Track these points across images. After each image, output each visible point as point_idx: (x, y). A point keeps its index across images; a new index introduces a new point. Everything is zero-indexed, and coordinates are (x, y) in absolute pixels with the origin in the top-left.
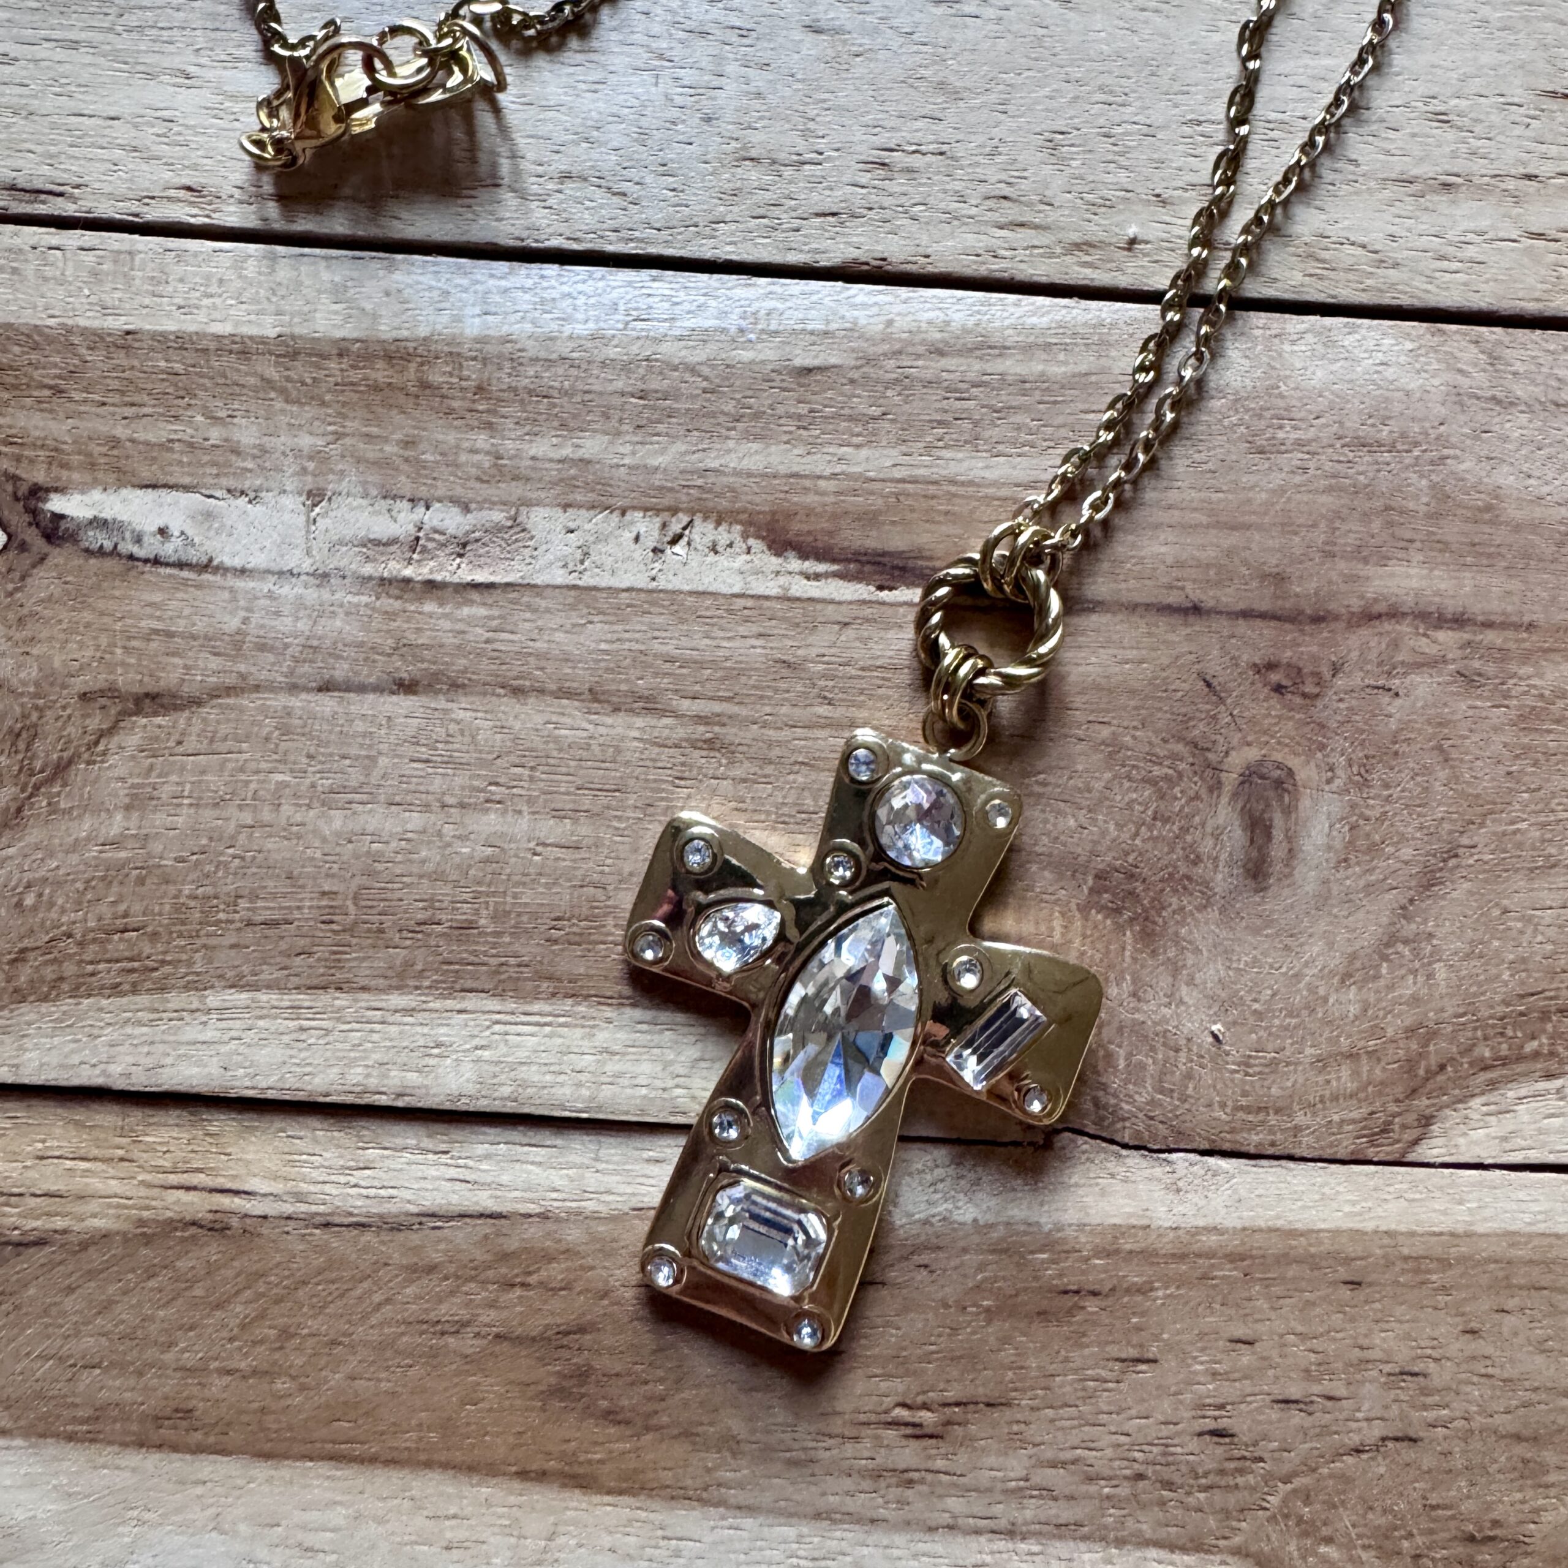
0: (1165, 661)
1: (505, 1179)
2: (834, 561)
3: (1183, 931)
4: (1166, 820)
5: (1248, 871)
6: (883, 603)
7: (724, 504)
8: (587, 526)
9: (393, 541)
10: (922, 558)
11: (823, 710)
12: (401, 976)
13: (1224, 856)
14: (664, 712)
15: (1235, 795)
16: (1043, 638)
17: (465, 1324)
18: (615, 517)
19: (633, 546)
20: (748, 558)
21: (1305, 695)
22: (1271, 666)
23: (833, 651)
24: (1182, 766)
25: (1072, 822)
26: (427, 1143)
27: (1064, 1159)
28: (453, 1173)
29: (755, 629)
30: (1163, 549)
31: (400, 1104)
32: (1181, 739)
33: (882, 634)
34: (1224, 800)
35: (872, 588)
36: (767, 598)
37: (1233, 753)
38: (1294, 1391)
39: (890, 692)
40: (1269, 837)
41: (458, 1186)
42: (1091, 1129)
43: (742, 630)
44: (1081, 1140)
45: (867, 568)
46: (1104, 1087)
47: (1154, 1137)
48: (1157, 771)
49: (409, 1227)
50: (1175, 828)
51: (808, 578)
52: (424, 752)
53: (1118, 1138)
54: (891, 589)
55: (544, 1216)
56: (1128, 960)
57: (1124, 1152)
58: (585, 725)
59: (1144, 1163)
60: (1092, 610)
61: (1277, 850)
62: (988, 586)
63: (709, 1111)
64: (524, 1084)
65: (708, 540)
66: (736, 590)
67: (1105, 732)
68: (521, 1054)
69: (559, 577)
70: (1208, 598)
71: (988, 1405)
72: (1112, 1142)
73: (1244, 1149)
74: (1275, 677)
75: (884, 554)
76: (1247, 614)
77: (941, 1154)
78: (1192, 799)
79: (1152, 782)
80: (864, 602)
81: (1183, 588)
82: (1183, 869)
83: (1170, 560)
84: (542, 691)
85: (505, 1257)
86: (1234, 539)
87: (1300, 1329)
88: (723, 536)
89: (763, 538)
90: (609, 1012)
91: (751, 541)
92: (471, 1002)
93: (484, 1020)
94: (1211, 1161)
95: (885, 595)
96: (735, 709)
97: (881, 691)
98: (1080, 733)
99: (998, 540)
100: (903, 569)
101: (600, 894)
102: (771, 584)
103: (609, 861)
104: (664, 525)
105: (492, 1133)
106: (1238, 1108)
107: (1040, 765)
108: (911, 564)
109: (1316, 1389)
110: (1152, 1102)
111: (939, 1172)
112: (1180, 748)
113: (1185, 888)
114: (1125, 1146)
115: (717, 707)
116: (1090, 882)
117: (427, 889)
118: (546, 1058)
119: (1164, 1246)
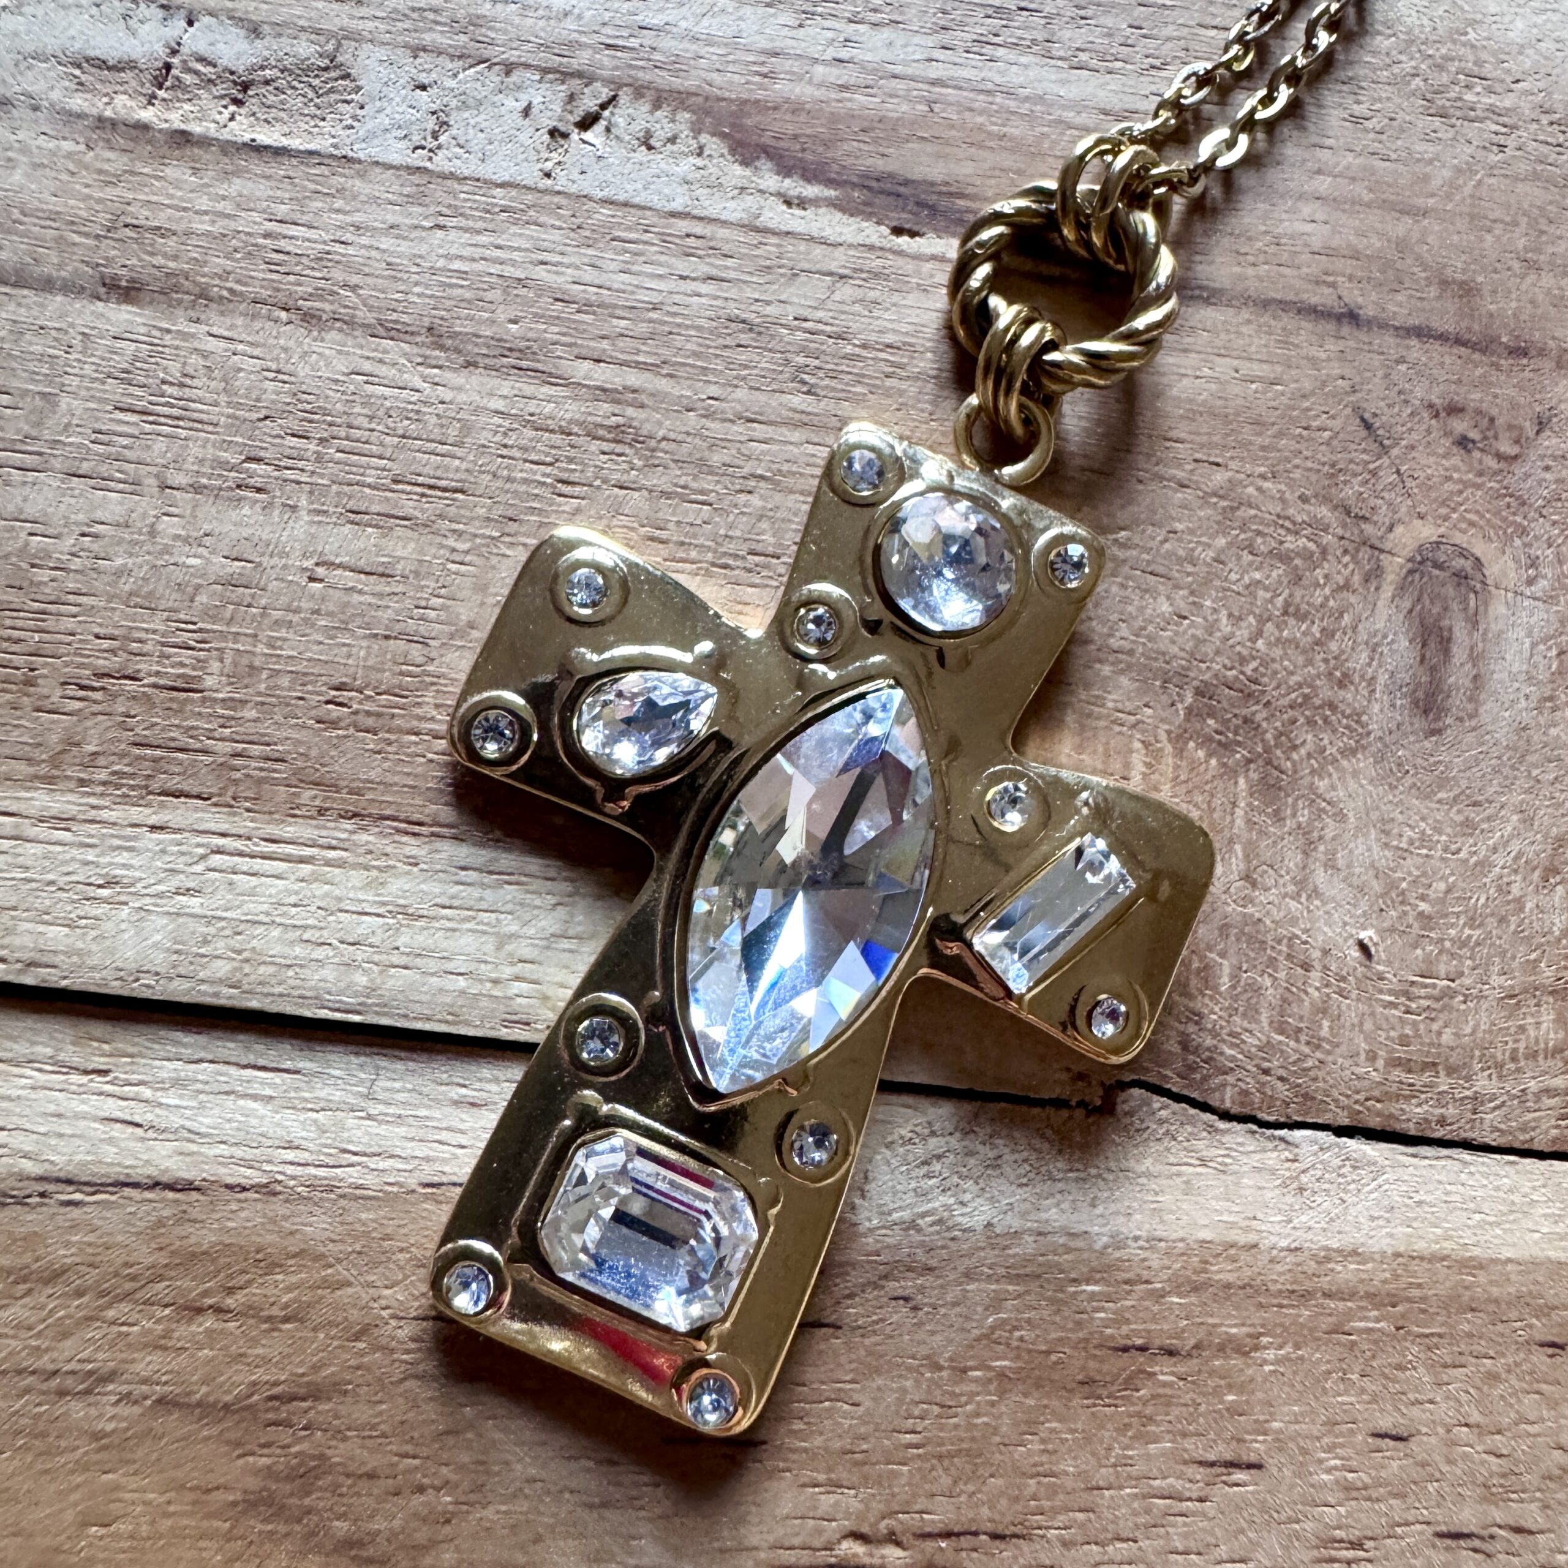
0: (1307, 385)
1: (204, 1122)
2: (830, 182)
3: (1322, 785)
4: (1301, 617)
5: (1416, 703)
6: (900, 253)
7: (664, 79)
8: (451, 83)
9: (129, 65)
10: (961, 195)
11: (798, 401)
12: (55, 761)
13: (1383, 678)
15: (1401, 588)
17: (111, 1377)
18: (494, 77)
19: (520, 121)
20: (699, 162)
21: (1500, 457)
22: (1454, 410)
23: (820, 314)
24: (1328, 539)
25: (1165, 608)
26: (71, 1054)
27: (1132, 1132)
28: (112, 1107)
29: (704, 269)
30: (1309, 228)
31: (29, 980)
32: (1326, 500)
33: (896, 298)
34: (1387, 591)
35: (885, 230)
36: (724, 223)
37: (1399, 530)
38: (1467, 1517)
39: (904, 385)
40: (1446, 652)
41: (117, 1131)
42: (1174, 1084)
43: (682, 266)
44: (1158, 1101)
45: (880, 200)
46: (1197, 1018)
47: (1270, 1101)
48: (1292, 543)
49: (21, 1201)
50: (1315, 629)
51: (788, 203)
52: (140, 398)
53: (1214, 1102)
54: (913, 234)
55: (268, 1190)
56: (1239, 822)
57: (1222, 1125)
58: (418, 383)
59: (1251, 1144)
60: (1207, 301)
61: (1458, 676)
62: (1069, 234)
63: (571, 1017)
64: (254, 959)
65: (639, 126)
66: (677, 205)
67: (1219, 477)
68: (255, 907)
69: (397, 152)
70: (1367, 302)
71: (995, 1536)
72: (1205, 1107)
73: (1399, 1127)
74: (1460, 426)
75: (907, 183)
76: (1421, 333)
77: (941, 1113)
78: (1340, 589)
79: (1285, 558)
80: (871, 248)
81: (1333, 285)
82: (1326, 692)
83: (1317, 243)
84: (350, 323)
85: (191, 1258)
86: (1402, 227)
87: (1476, 1417)
88: (662, 124)
89: (723, 136)
90: (412, 847)
91: (704, 138)
92: (179, 813)
93: (196, 844)
94: (1353, 1145)
95: (904, 241)
96: (663, 384)
97: (889, 382)
98: (1180, 474)
100: (932, 208)
101: (416, 652)
102: (731, 205)
103: (435, 602)
104: (571, 97)
105: (191, 1042)
106: (1395, 1063)
107: (1122, 516)
108: (944, 203)
109: (1499, 1516)
110: (1267, 1047)
111: (936, 1144)
112: (1324, 512)
113: (1326, 720)
114: (1226, 1116)
115: (633, 378)
116: (1189, 699)
117: (120, 618)
118: (299, 916)
119: (1278, 1277)
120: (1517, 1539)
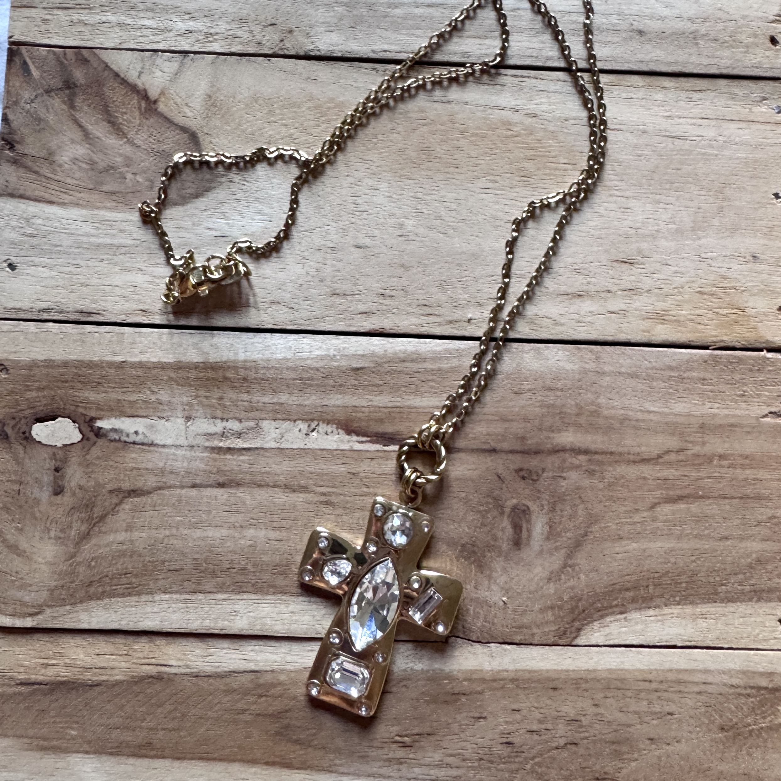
0: (484, 469)
1: (259, 658)
2: (368, 436)
3: (492, 565)
4: (485, 526)
5: (514, 543)
6: (385, 451)
7: (329, 417)
8: (283, 427)
9: (216, 434)
11: (365, 490)
12: (221, 588)
13: (506, 538)
14: (310, 492)
15: (509, 516)
16: (440, 464)
17: (246, 710)
18: (292, 423)
19: (299, 433)
20: (338, 436)
21: (533, 480)
22: (521, 470)
23: (369, 469)
24: (491, 506)
25: (452, 527)
26: (231, 646)
27: (453, 647)
28: (241, 657)
29: (341, 462)
30: (482, 429)
31: (222, 633)
32: (490, 497)
33: (386, 462)
34: (505, 518)
35: (381, 446)
36: (345, 450)
37: (508, 501)
38: (535, 727)
39: (389, 483)
40: (521, 531)
41: (242, 661)
42: (462, 636)
43: (337, 462)
44: (458, 639)
45: (380, 439)
46: (466, 621)
47: (484, 638)
48: (482, 508)
49: (226, 676)
50: (489, 528)
51: (359, 443)
52: (227, 508)
54: (388, 446)
55: (273, 671)
56: (473, 575)
57: (474, 644)
58: (283, 497)
59: (481, 648)
60: (458, 452)
61: (524, 534)
62: (420, 446)
63: (329, 632)
64: (265, 625)
65: (324, 430)
66: (335, 447)
68: (262, 614)
69: (273, 445)
70: (498, 446)
71: (428, 735)
72: (469, 640)
73: (515, 642)
74: (522, 473)
75: (386, 434)
76: (512, 452)
77: (409, 646)
78: (494, 518)
79: (479, 512)
80: (378, 451)
81: (489, 443)
82: (491, 543)
83: (485, 432)
84: (268, 486)
85: (259, 686)
86: (506, 425)
87: (536, 705)
88: (329, 429)
89: (343, 429)
90: (293, 598)
91: (340, 430)
92: (245, 596)
93: (251, 602)
94: (504, 646)
95: (386, 448)
96: (335, 490)
97: (385, 482)
98: (455, 495)
99: (424, 430)
100: (392, 439)
101: (289, 557)
102: (347, 445)
103: (293, 545)
104: (309, 426)
105: (254, 642)
106: (513, 627)
107: (441, 507)
108: (395, 437)
109: (543, 726)
110: (483, 626)
111: (409, 652)
112: (490, 500)
113: (492, 549)
114: (474, 641)
115: (329, 490)
116: (459, 548)
117: (230, 557)
118: (272, 615)
119: (488, 676)
120: (547, 732)
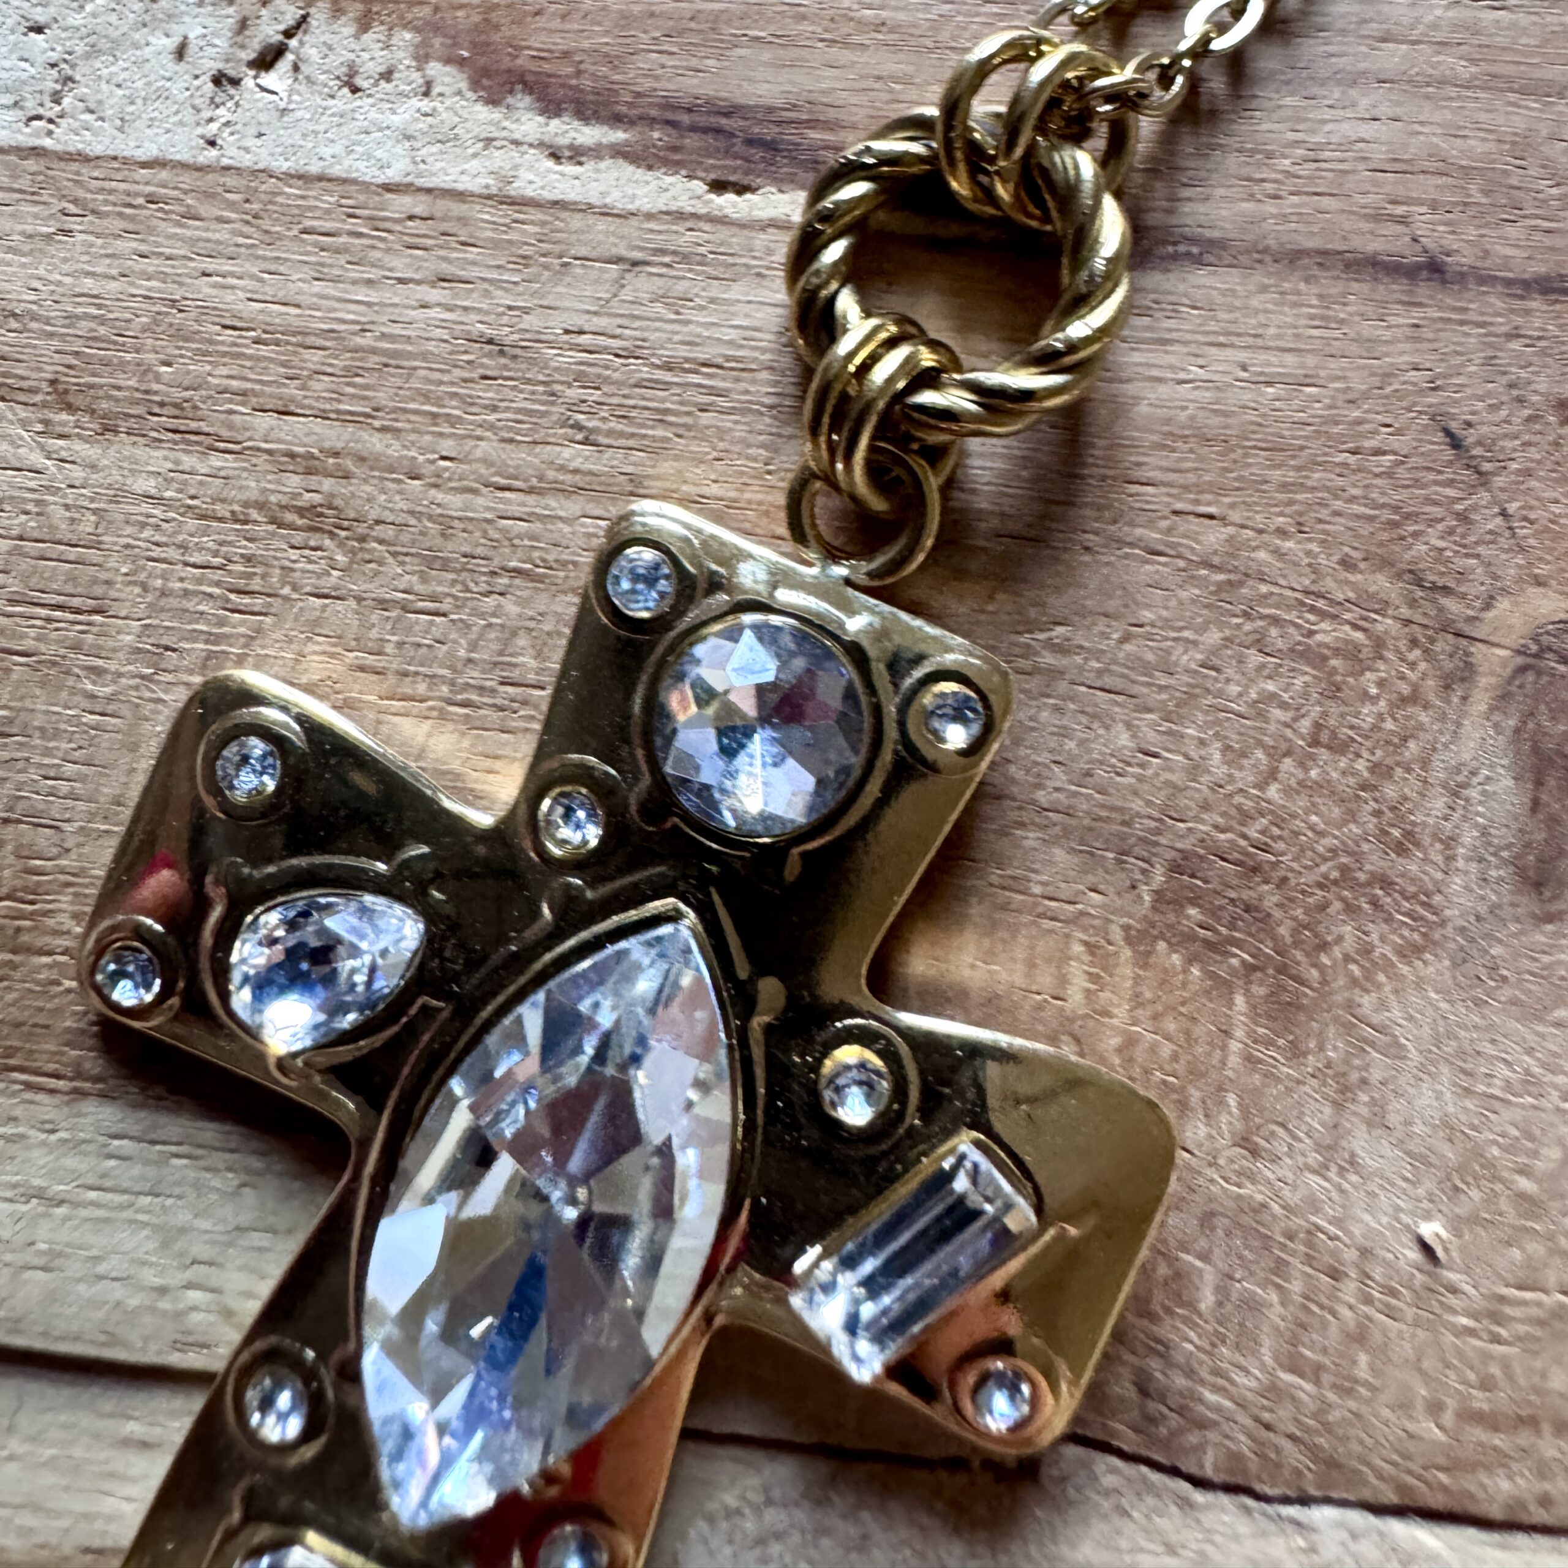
0: (1359, 384)
2: (617, 120)
3: (1367, 1002)
4: (1339, 747)
5: (1521, 872)
6: (722, 221)
8: (75, 19)
10: (813, 123)
11: (574, 455)
13: (1469, 837)
14: (214, 444)
15: (1503, 698)
16: (1081, 302)
19: (172, 66)
20: (425, 105)
23: (602, 323)
24: (1386, 624)
25: (1124, 739)
27: (1060, 1505)
29: (432, 265)
30: (1367, 130)
32: (1385, 563)
33: (716, 290)
34: (1480, 702)
35: (699, 187)
36: (460, 196)
37: (1503, 604)
39: (727, 422)
42: (1128, 1440)
43: (400, 265)
44: (1104, 1463)
45: (692, 141)
46: (1163, 1350)
47: (1273, 1468)
48: (1327, 634)
50: (1361, 765)
51: (556, 156)
53: (1189, 1466)
54: (741, 190)
56: (1234, 1060)
57: (1199, 1497)
58: (37, 459)
59: (1243, 1527)
60: (1198, 261)
62: (959, 186)
65: (337, 61)
66: (393, 174)
67: (1214, 537)
69: (5, 128)
70: (1462, 244)
72: (1175, 1472)
73: (1474, 1509)
75: (731, 111)
76: (1550, 287)
78: (1404, 700)
79: (1313, 657)
80: (679, 216)
81: (1402, 220)
82: (1375, 861)
83: (1379, 154)
88: (372, 53)
89: (461, 62)
90: (47, 1107)
91: (434, 68)
94: (1399, 1529)
95: (727, 202)
96: (375, 443)
97: (706, 418)
98: (1153, 536)
99: (984, 69)
100: (771, 146)
101: (44, 840)
102: (474, 165)
103: (70, 769)
104: (243, 25)
106: (1470, 1416)
107: (1057, 604)
108: (790, 135)
110: (1273, 1391)
111: (774, 1517)
112: (1381, 583)
113: (1375, 903)
114: (1203, 1484)
115: (333, 435)
116: (1159, 877)
